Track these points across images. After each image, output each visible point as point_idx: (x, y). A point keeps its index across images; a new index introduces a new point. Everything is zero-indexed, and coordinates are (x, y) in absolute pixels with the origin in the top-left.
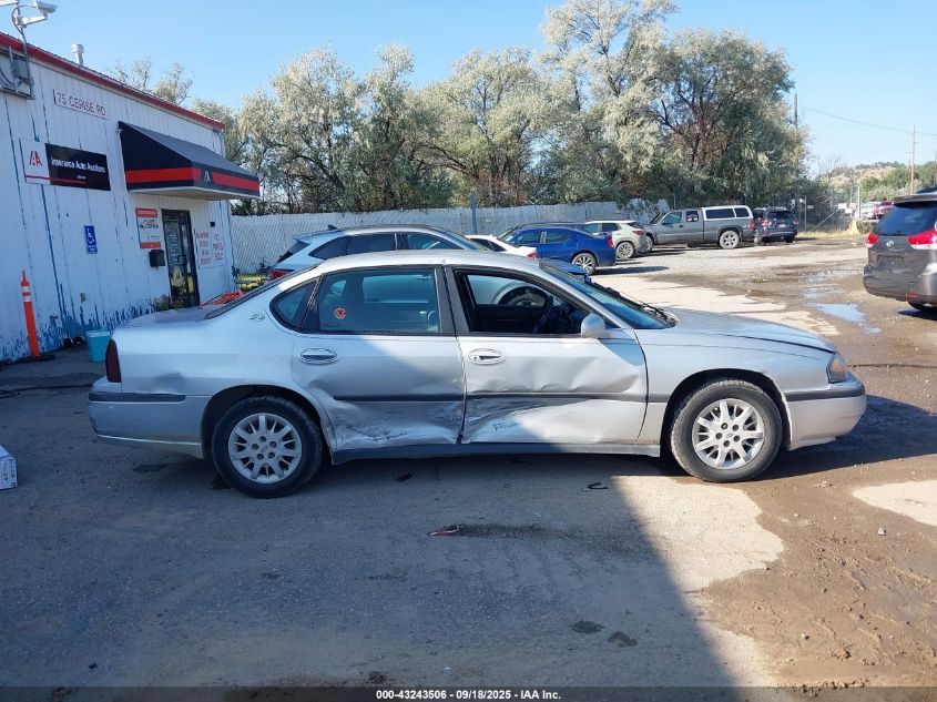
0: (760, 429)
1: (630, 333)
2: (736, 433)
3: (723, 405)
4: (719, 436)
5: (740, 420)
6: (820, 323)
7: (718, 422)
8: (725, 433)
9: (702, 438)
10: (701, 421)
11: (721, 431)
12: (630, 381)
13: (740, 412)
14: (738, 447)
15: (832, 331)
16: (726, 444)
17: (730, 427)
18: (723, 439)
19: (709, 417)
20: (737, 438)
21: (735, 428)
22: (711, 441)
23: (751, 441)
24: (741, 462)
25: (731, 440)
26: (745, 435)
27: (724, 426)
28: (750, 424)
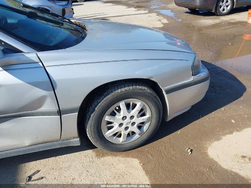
0: (148, 115)
1: (31, 55)
2: (133, 121)
3: (122, 105)
4: (121, 125)
5: (135, 112)
6: (161, 18)
7: (119, 116)
8: (125, 122)
9: (110, 128)
10: (107, 118)
11: (122, 121)
12: (40, 101)
13: (134, 106)
14: (135, 129)
15: (165, 21)
16: (127, 128)
17: (128, 118)
18: (124, 126)
19: (113, 114)
20: (133, 124)
21: (132, 117)
22: (116, 128)
23: (143, 123)
24: (137, 136)
25: (130, 125)
26: (138, 120)
27: (124, 118)
28: (142, 113)
